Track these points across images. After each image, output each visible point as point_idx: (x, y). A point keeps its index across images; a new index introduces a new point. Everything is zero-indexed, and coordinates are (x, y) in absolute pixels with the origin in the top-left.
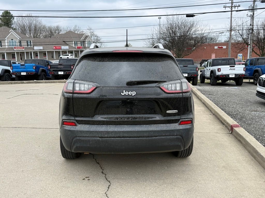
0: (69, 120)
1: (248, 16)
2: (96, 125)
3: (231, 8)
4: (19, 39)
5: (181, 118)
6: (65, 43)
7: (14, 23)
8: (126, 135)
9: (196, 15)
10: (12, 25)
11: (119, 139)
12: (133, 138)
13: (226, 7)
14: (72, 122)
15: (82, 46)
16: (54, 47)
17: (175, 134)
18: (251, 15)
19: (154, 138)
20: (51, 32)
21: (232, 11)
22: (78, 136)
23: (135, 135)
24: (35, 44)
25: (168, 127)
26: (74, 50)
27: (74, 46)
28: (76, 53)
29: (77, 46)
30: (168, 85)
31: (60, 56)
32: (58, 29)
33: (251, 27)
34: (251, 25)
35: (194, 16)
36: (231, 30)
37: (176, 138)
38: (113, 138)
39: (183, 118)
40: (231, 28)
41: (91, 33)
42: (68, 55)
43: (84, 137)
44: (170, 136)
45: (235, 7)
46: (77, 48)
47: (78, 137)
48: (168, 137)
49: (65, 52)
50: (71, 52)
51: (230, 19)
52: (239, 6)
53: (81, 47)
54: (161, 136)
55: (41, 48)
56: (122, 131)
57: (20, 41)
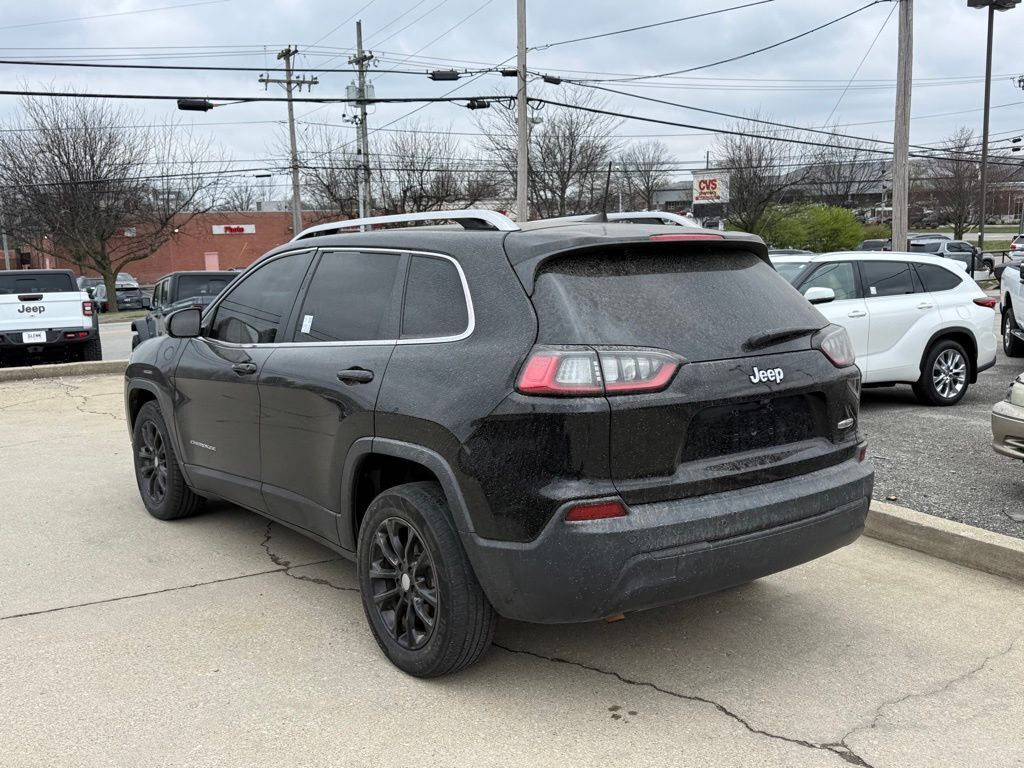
0: (597, 497)
1: (348, 121)
2: (685, 501)
3: (285, 85)
8: (775, 518)
9: (217, 105)
11: (759, 536)
12: (790, 525)
13: (267, 81)
14: (612, 503)
18: (355, 117)
21: (290, 100)
22: (645, 548)
23: (794, 512)
33: (361, 158)
34: (359, 152)
35: (211, 107)
36: (295, 168)
38: (742, 534)
40: (295, 159)
43: (663, 549)
45: (299, 84)
47: (644, 552)
48: (852, 504)
51: (288, 125)
52: (316, 83)
54: (841, 504)
56: (767, 507)
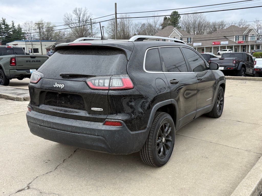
2: (40, 113)
4: (180, 36)
5: (107, 118)
6: (225, 38)
7: (181, 22)
10: (178, 24)
12: (60, 131)
14: (30, 108)
15: (244, 40)
16: (213, 43)
17: (96, 134)
19: (76, 134)
20: (214, 27)
24: (194, 40)
25: (91, 125)
26: (234, 45)
27: (235, 41)
28: (236, 48)
29: (238, 40)
30: (95, 80)
31: (218, 52)
32: (222, 24)
37: (98, 138)
39: (109, 118)
41: (258, 26)
42: (226, 50)
44: (91, 135)
46: (237, 43)
48: (89, 136)
49: (223, 48)
50: (231, 47)
53: (242, 42)
54: (82, 133)
55: (200, 44)
56: (52, 122)
57: (182, 39)
